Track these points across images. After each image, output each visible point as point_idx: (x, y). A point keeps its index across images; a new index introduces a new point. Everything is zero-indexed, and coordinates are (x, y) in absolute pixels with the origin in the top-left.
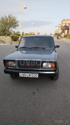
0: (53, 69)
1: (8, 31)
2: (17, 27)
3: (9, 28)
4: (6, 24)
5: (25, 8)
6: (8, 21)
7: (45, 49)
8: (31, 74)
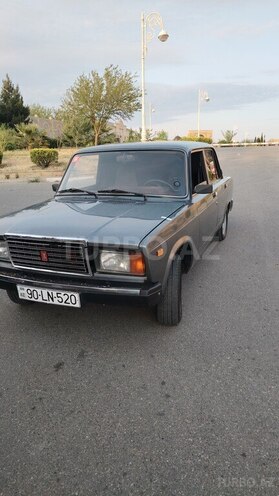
0: (141, 279)
1: (104, 131)
2: (135, 113)
3: (107, 118)
4: (96, 103)
5: (164, 38)
6: (104, 93)
7: (149, 199)
8: (55, 293)
